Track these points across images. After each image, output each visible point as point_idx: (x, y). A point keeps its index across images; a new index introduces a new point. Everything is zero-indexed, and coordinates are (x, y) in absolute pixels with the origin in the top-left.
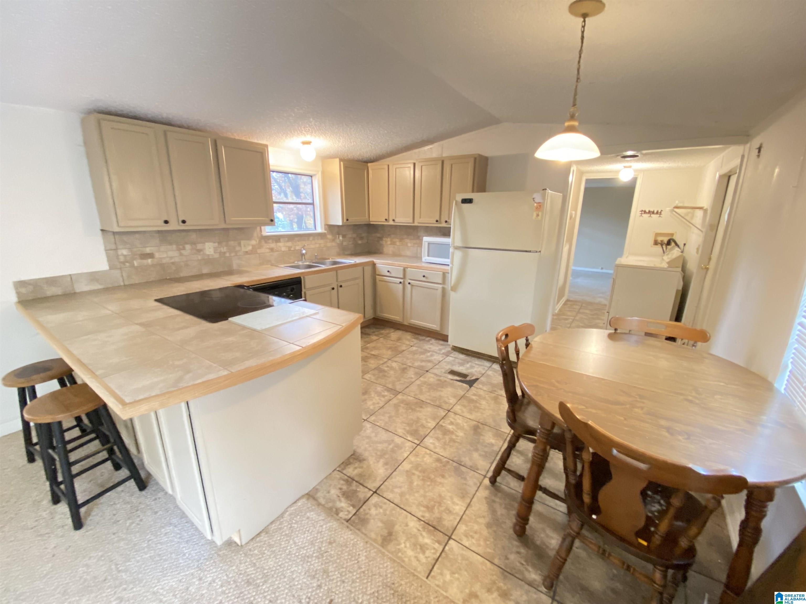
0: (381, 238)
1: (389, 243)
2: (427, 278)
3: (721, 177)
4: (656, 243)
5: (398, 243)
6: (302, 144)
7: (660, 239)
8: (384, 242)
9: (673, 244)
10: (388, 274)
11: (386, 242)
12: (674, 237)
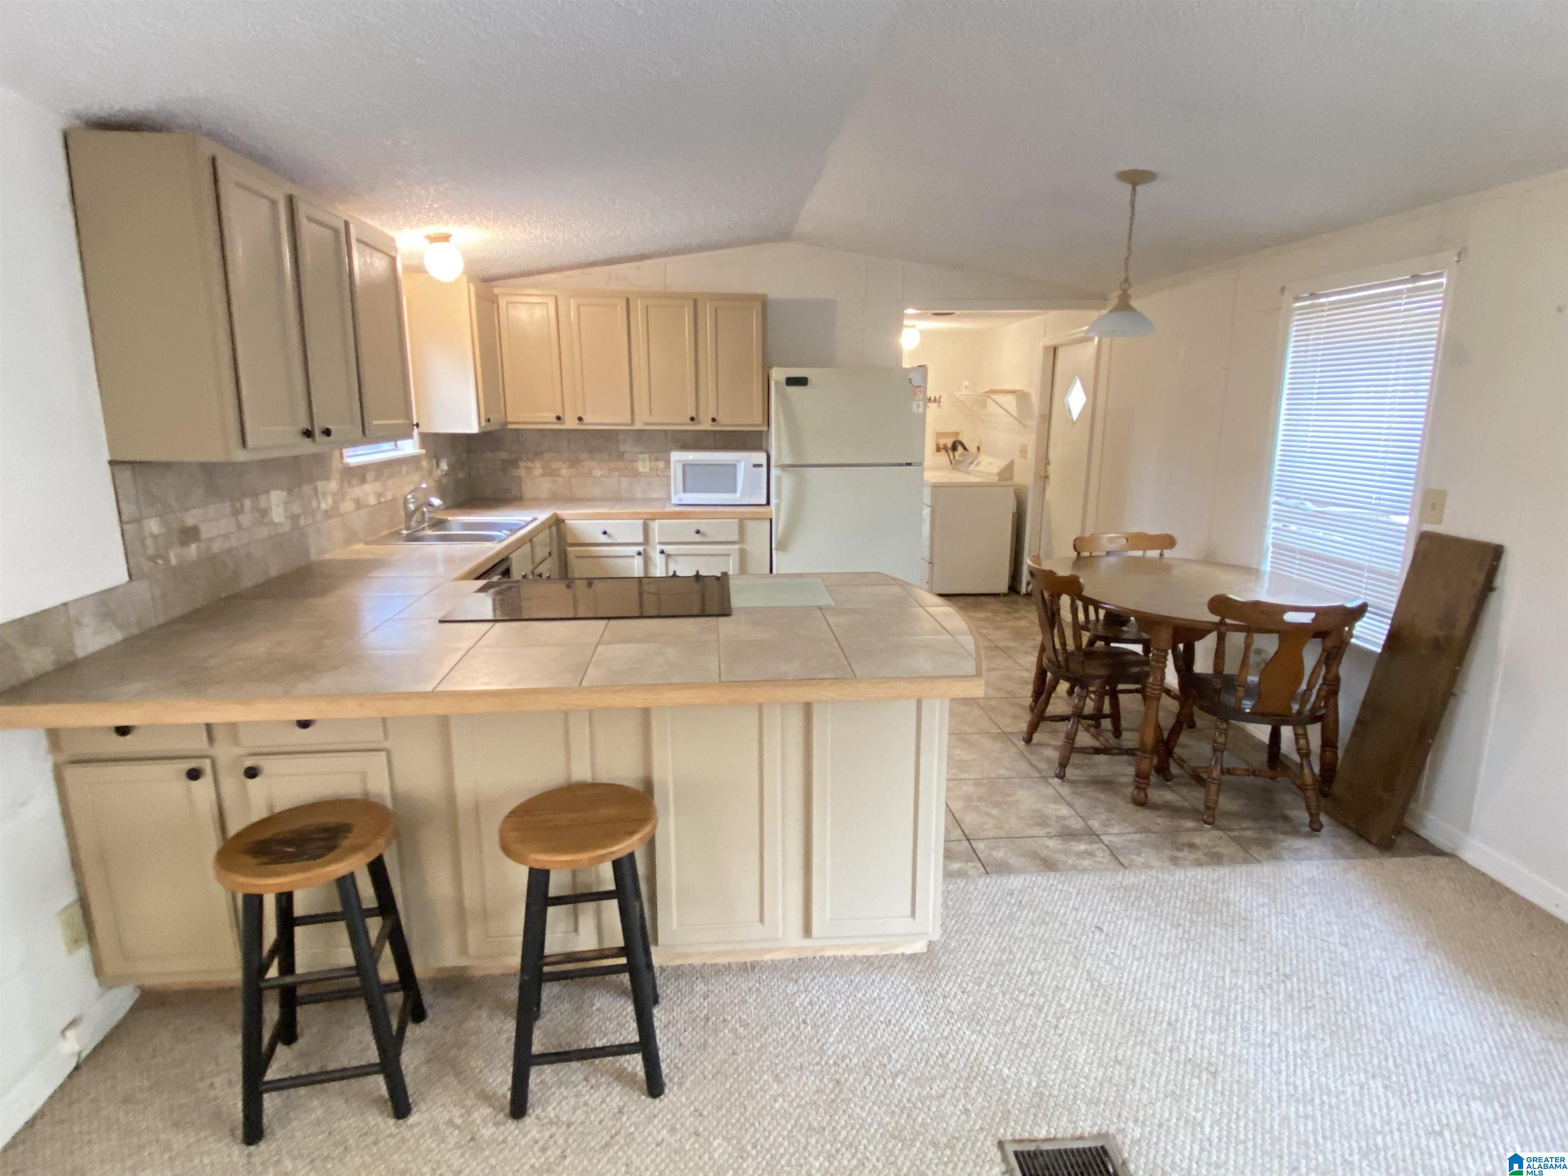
0: (514, 463)
1: (538, 471)
2: (704, 535)
3: (1046, 348)
4: (938, 449)
5: (564, 472)
6: (427, 241)
7: (942, 442)
8: (522, 472)
9: (960, 449)
10: (604, 539)
11: (529, 470)
12: (960, 438)
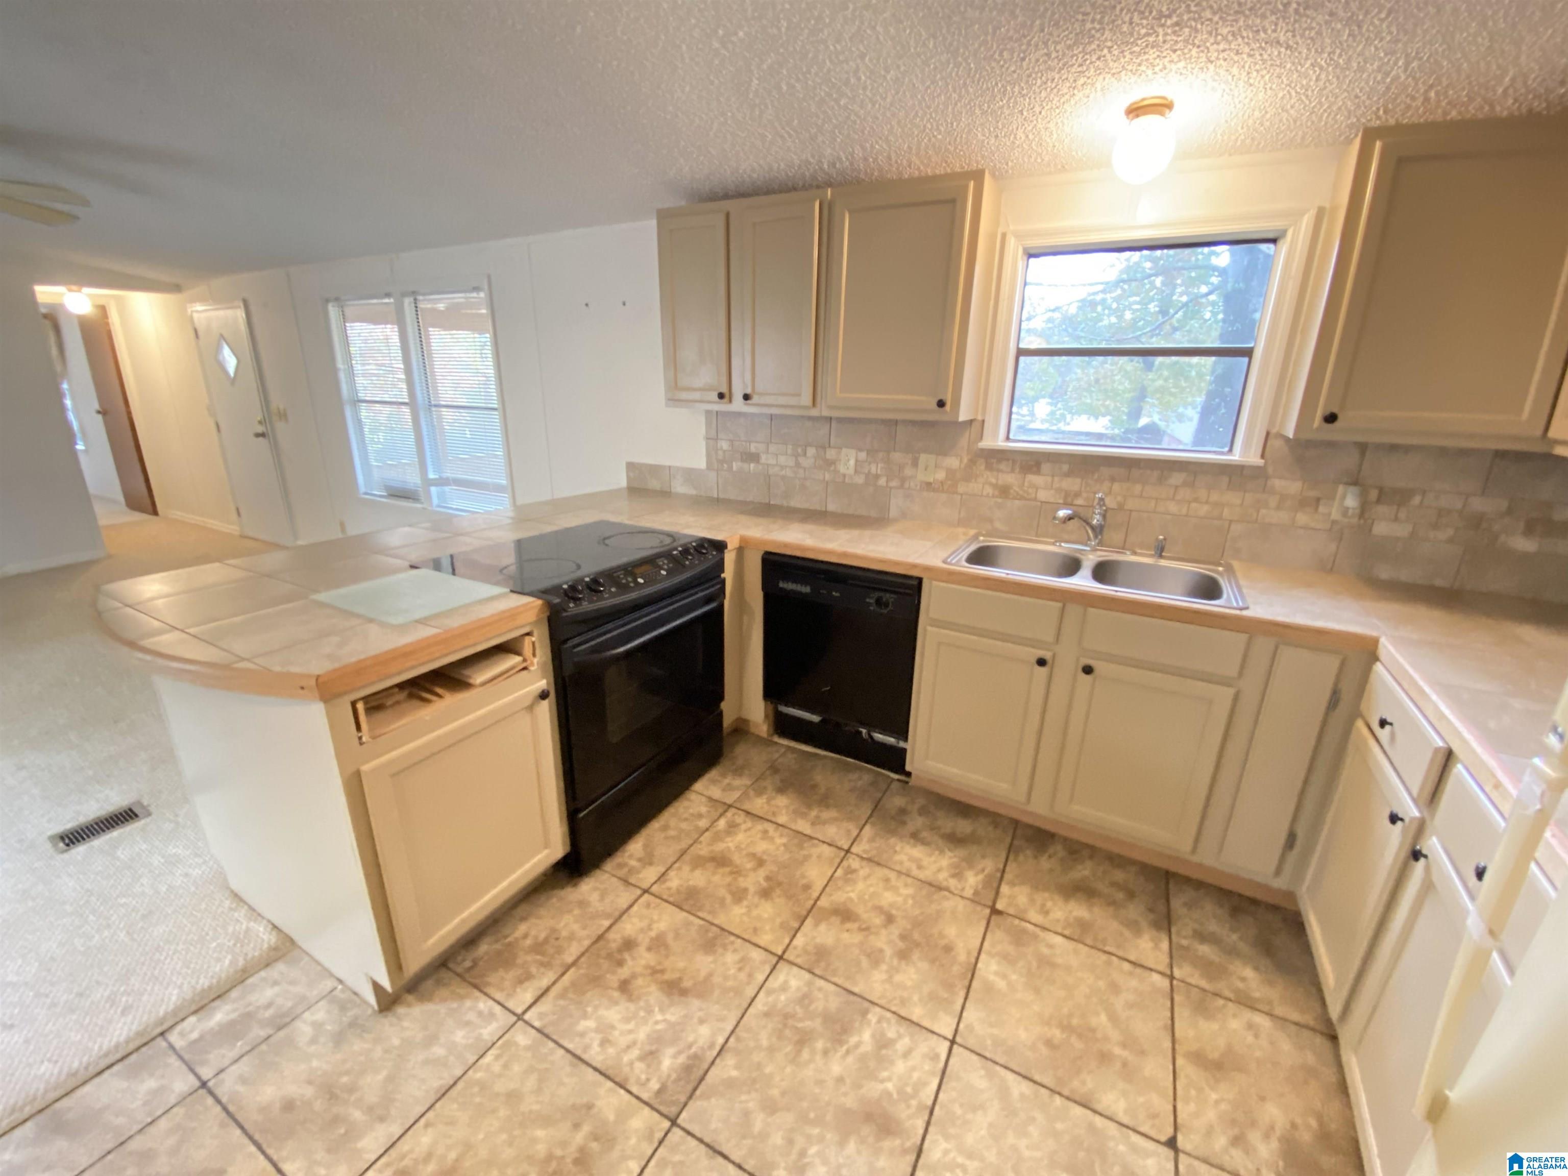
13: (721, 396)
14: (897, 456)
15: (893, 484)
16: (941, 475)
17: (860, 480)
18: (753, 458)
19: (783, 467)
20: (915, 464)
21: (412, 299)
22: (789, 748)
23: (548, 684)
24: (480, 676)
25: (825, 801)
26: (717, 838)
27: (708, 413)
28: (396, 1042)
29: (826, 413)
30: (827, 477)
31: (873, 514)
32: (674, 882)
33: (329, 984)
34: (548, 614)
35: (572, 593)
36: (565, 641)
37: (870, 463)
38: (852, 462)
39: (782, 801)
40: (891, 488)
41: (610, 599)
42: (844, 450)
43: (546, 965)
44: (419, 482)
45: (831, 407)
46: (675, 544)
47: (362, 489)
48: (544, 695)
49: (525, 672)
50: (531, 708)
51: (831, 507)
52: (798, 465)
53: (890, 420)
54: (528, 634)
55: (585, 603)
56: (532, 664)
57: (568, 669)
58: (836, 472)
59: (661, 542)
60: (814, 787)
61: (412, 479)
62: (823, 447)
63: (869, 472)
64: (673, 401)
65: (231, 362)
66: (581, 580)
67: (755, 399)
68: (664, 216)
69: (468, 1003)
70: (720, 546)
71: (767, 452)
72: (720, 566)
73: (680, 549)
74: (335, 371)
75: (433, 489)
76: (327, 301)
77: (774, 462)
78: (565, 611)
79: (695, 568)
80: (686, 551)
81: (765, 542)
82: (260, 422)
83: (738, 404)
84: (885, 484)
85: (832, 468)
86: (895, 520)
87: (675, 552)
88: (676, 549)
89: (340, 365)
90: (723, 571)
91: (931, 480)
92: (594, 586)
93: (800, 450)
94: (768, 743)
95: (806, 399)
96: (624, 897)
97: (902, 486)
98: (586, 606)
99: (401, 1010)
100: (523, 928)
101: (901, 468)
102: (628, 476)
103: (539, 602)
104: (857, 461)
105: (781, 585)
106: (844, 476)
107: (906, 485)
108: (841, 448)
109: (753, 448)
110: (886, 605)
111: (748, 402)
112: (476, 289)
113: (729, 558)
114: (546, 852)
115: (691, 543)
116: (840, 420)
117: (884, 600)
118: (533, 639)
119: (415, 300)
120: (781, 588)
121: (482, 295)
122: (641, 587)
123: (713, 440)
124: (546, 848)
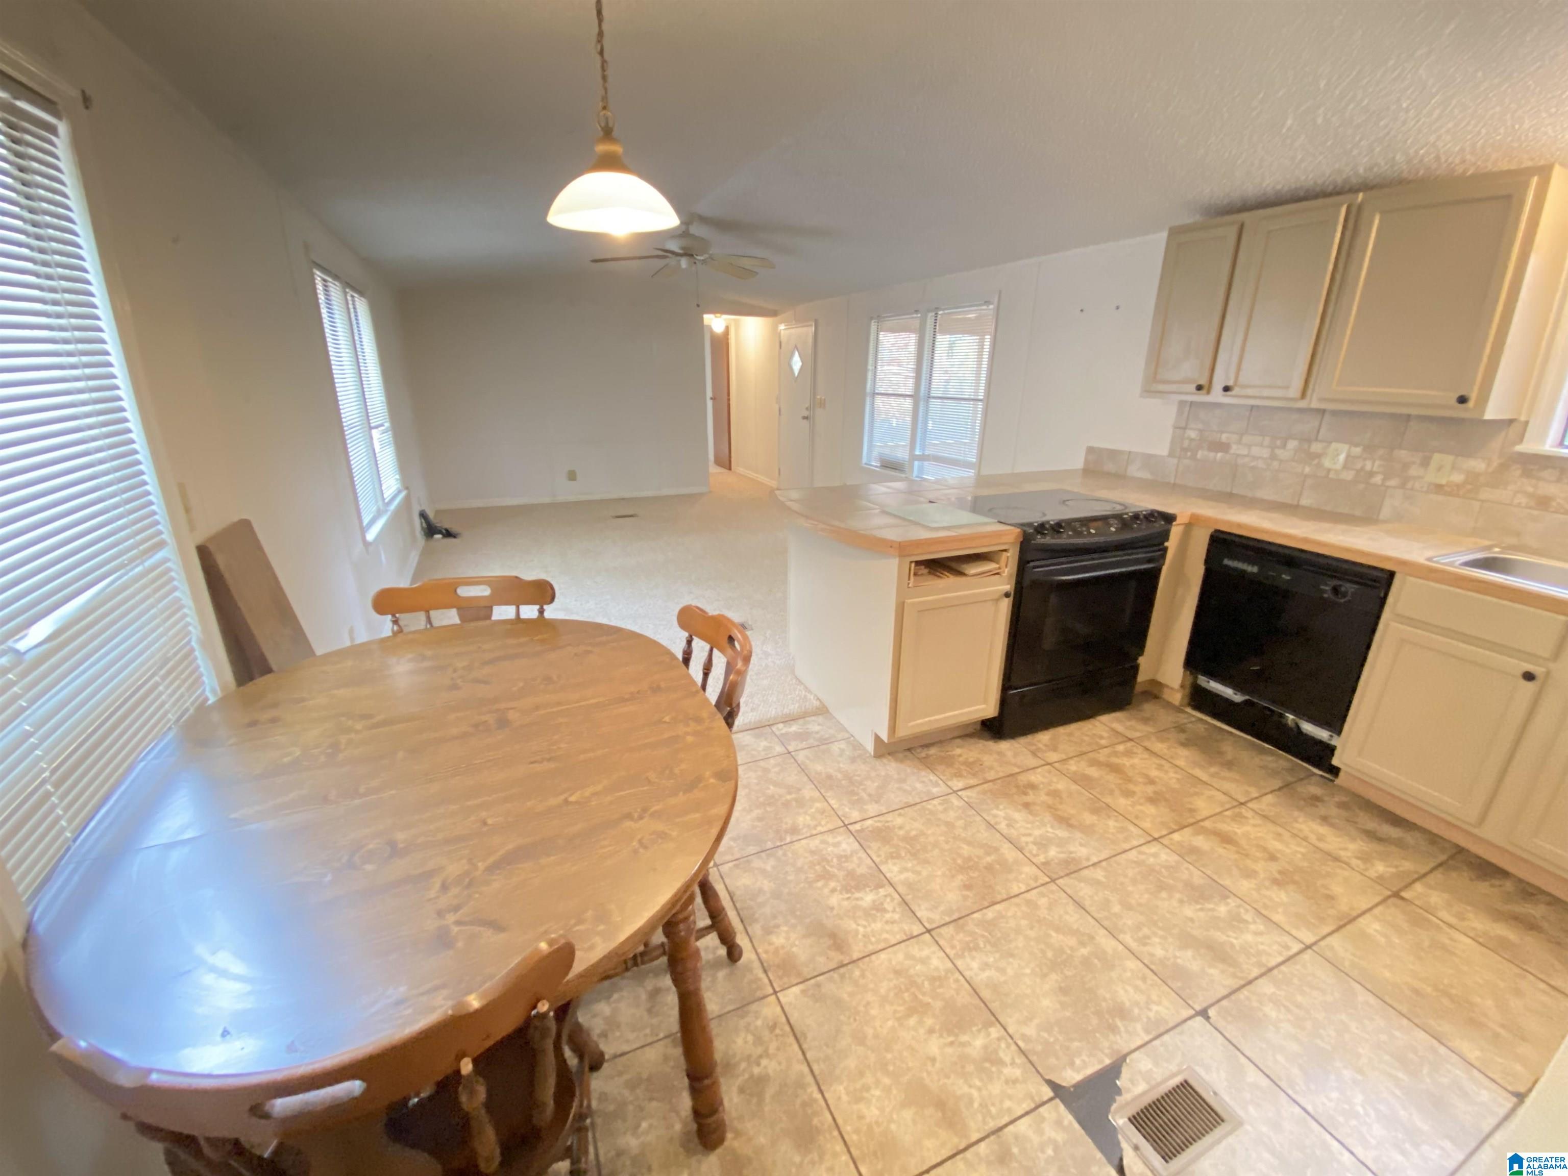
13: (1199, 388)
14: (1402, 454)
15: (1392, 483)
16: (1458, 478)
17: (1349, 476)
18: (1223, 447)
19: (1255, 458)
20: (1425, 463)
21: (933, 314)
22: (1201, 720)
23: (1011, 589)
24: (973, 569)
25: (1229, 765)
26: (1116, 754)
27: (1182, 403)
28: (883, 773)
29: (1315, 405)
30: (1307, 470)
31: (1358, 513)
32: (1073, 766)
33: (847, 735)
34: (1022, 540)
35: (1041, 528)
36: (1028, 562)
37: (1365, 459)
38: (1342, 457)
39: (1183, 752)
40: (1388, 487)
41: (1066, 539)
42: (1334, 445)
43: (975, 775)
44: (907, 457)
45: (1321, 400)
46: (1127, 511)
47: (864, 460)
48: (1007, 595)
49: (997, 576)
50: (997, 600)
51: (1305, 502)
52: (1273, 457)
53: (1401, 415)
54: (1005, 550)
55: (1048, 538)
56: (1004, 572)
57: (1026, 582)
58: (1319, 465)
59: (1114, 508)
60: (1221, 753)
61: (902, 454)
62: (1307, 440)
63: (1362, 469)
64: (1148, 392)
65: (797, 363)
66: (1048, 522)
67: (1236, 391)
68: (1175, 232)
69: (923, 773)
70: (1169, 519)
71: (1239, 442)
72: (1165, 535)
73: (1130, 514)
74: (866, 371)
75: (916, 463)
76: (872, 318)
77: (1245, 452)
78: (1034, 540)
79: (1140, 531)
80: (1136, 517)
81: (1216, 521)
82: (807, 409)
83: (1216, 395)
84: (1380, 482)
85: (1316, 462)
86: (1385, 522)
87: (1125, 516)
88: (1127, 514)
89: (870, 367)
90: (1167, 539)
91: (1444, 482)
92: (1058, 528)
93: (1278, 443)
94: (1179, 710)
95: (1295, 390)
96: (1032, 762)
97: (1403, 486)
98: (1048, 540)
99: (885, 761)
100: (958, 751)
101: (1406, 466)
102: (1086, 460)
103: (1019, 530)
104: (1348, 456)
105: (1226, 562)
106: (1329, 470)
107: (1409, 485)
108: (1330, 442)
109: (1224, 437)
110: (1344, 595)
111: (1228, 393)
112: (987, 303)
113: (1176, 531)
114: (983, 706)
115: (1142, 511)
116: (1335, 413)
117: (1343, 589)
118: (1009, 554)
119: (936, 314)
120: (1226, 566)
121: (991, 307)
122: (1093, 535)
123: (1180, 428)
124: (984, 704)
